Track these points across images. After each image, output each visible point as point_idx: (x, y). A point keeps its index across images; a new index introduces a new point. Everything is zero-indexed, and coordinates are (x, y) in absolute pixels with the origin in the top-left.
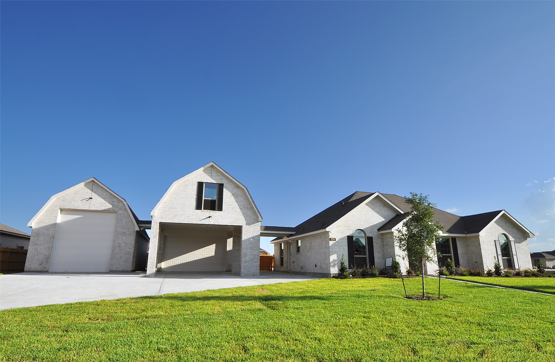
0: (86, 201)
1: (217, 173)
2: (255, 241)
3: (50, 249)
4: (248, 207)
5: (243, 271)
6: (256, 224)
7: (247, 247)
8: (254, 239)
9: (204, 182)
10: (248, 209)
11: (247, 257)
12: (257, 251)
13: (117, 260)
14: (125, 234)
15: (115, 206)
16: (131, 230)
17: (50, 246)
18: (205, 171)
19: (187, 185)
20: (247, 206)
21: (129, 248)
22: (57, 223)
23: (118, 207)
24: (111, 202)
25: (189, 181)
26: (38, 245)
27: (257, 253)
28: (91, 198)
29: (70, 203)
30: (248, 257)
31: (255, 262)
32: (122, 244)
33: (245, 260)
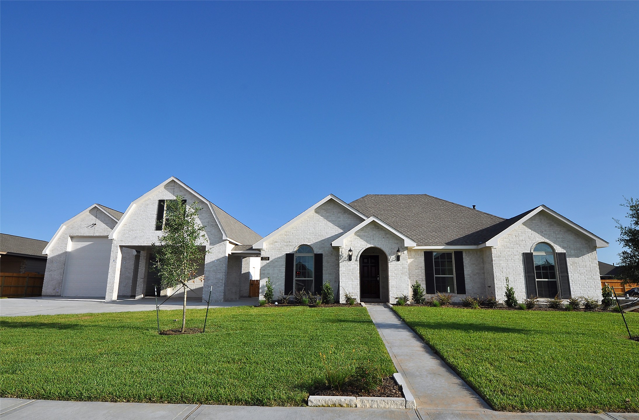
0: (91, 227)
1: (180, 189)
2: (220, 262)
3: (62, 275)
4: (213, 225)
5: (205, 297)
6: (222, 243)
7: (209, 269)
8: (218, 261)
9: (165, 199)
10: (213, 226)
11: (209, 281)
12: (221, 274)
14: (125, 258)
16: (131, 254)
17: (61, 272)
18: (167, 187)
19: (147, 205)
20: (212, 224)
21: (129, 273)
22: (68, 252)
25: (150, 200)
26: (52, 271)
27: (221, 277)
28: (95, 224)
29: (77, 230)
30: (211, 281)
31: (218, 287)
33: (207, 284)
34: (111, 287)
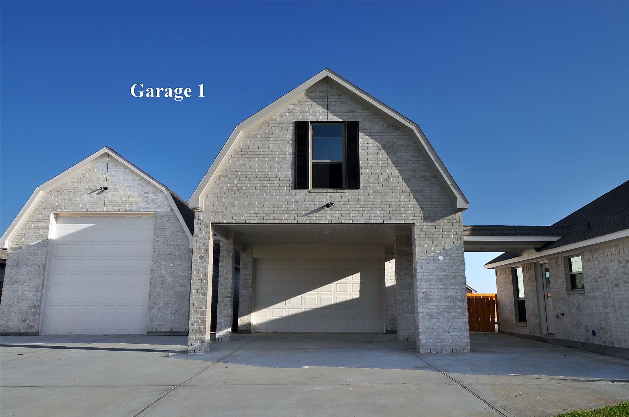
0: (98, 194)
1: (341, 97)
2: (451, 261)
3: (40, 291)
4: (424, 176)
5: (425, 341)
6: (451, 217)
7: (429, 277)
8: (448, 258)
9: (310, 120)
10: (425, 180)
11: (432, 304)
12: (457, 287)
13: (159, 309)
14: (171, 256)
15: (150, 201)
16: (183, 247)
17: (38, 284)
18: (311, 94)
19: (270, 132)
20: (423, 174)
21: (181, 286)
22: (51, 240)
23: (157, 203)
24: (143, 193)
25: (273, 122)
26: (18, 284)
27: (458, 294)
28: (106, 188)
29: (69, 199)
30: (435, 304)
31: (454, 317)
32: (168, 277)
33: (427, 310)
34: (200, 318)
